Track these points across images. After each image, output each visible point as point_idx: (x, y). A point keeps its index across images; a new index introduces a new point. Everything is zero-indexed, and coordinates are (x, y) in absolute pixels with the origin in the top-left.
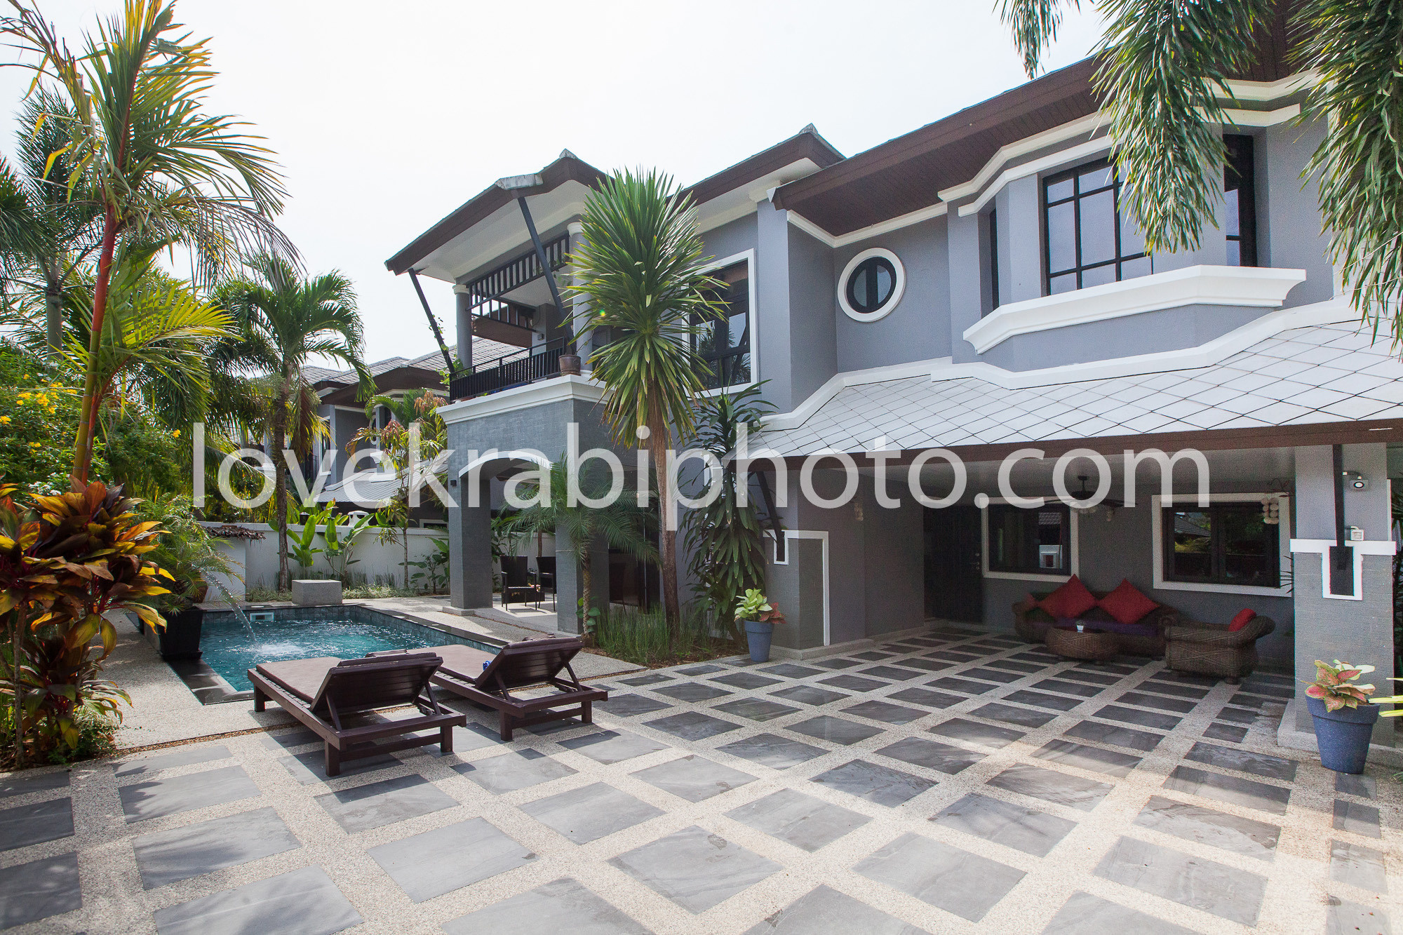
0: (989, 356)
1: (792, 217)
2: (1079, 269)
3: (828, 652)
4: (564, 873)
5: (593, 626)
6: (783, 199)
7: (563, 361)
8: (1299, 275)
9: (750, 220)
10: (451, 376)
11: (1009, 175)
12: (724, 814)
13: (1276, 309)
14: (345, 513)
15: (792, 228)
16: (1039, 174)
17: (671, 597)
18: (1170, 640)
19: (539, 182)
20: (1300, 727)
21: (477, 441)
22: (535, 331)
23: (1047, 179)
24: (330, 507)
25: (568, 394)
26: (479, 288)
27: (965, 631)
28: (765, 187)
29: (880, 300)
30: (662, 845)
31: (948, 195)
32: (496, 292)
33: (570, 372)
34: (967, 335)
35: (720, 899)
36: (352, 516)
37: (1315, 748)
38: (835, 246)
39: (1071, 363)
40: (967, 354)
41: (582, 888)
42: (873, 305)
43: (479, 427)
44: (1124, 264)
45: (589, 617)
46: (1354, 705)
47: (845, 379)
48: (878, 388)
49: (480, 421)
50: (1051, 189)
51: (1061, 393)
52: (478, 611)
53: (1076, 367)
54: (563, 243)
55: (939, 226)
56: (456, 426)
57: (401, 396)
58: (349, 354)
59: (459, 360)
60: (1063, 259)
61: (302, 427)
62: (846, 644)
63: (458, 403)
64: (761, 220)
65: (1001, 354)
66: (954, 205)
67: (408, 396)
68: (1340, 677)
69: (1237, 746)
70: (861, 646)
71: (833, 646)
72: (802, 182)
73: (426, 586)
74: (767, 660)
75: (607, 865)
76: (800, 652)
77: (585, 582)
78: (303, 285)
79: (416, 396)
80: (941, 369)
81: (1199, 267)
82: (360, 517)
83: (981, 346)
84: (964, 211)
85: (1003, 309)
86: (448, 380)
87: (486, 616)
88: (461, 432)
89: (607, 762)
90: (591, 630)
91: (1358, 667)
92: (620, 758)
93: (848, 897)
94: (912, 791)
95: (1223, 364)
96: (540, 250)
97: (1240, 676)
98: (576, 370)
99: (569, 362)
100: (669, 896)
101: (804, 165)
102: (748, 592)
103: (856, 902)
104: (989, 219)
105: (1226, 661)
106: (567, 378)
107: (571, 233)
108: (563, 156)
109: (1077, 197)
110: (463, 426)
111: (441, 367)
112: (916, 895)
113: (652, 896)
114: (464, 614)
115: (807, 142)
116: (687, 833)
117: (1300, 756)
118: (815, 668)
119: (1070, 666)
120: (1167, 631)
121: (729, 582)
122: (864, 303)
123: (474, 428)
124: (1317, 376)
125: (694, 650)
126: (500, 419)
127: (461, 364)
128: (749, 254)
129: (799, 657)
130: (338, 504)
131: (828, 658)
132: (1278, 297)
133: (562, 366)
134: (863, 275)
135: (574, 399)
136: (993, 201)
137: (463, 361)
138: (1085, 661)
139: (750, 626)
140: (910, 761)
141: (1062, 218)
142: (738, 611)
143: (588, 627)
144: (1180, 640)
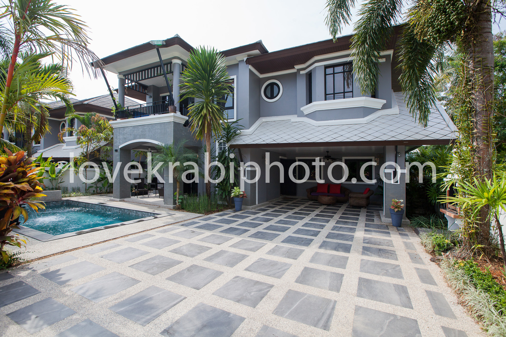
0: (308, 116)
1: (250, 67)
2: (334, 94)
3: (258, 207)
4: (235, 275)
5: (180, 202)
6: (248, 61)
7: (170, 108)
8: (385, 101)
9: (236, 66)
10: (116, 110)
11: (317, 64)
12: (266, 254)
13: (380, 109)
14: (56, 162)
15: (250, 71)
16: (324, 65)
17: (208, 190)
18: (350, 197)
19: (164, 43)
20: (386, 216)
21: (128, 135)
22: (148, 95)
23: (326, 67)
24: (49, 160)
25: (172, 120)
26: (129, 78)
27: (292, 198)
28: (243, 57)
29: (275, 95)
30: (256, 264)
31: (297, 67)
32: (138, 79)
33: (173, 112)
34: (302, 109)
35: (283, 274)
36: (60, 163)
37: (391, 222)
38: (261, 77)
39: (332, 120)
40: (301, 114)
41: (243, 278)
42: (272, 97)
43: (129, 130)
44: (345, 94)
45: (179, 199)
46: (400, 210)
47: (264, 119)
48: (275, 123)
49: (130, 127)
50: (327, 70)
51: (331, 128)
52: (126, 199)
53: (333, 121)
54: (169, 65)
55: (294, 75)
56: (119, 129)
57: (84, 115)
58: (62, 97)
59: (120, 104)
60: (330, 91)
61: (41, 126)
62: (262, 204)
63: (119, 120)
64: (240, 66)
65: (312, 116)
66: (299, 70)
67: (86, 115)
68: (397, 203)
69: (374, 223)
70: (266, 204)
71: (259, 205)
72: (256, 57)
73: (94, 191)
74: (241, 210)
75: (245, 271)
76: (251, 207)
77: (178, 186)
78: (43, 67)
79: (92, 115)
80: (294, 118)
81: (364, 97)
82: (64, 164)
83: (306, 113)
84: (302, 72)
85: (313, 103)
86: (115, 111)
87: (129, 201)
88: (121, 131)
89: (219, 244)
90: (179, 203)
91: (400, 201)
92: (221, 243)
93: (313, 269)
94: (310, 242)
95: (370, 123)
96: (163, 65)
97: (367, 206)
98: (175, 111)
99: (173, 108)
100: (269, 276)
101: (256, 52)
102: (235, 188)
103: (316, 269)
104: (309, 76)
105: (363, 202)
106: (172, 114)
107: (173, 63)
108: (176, 36)
109: (334, 74)
110: (121, 129)
111: (111, 106)
112: (328, 265)
113: (265, 276)
114: (120, 201)
115: (259, 45)
116: (260, 260)
117: (388, 224)
118: (257, 211)
119: (325, 206)
120: (350, 195)
121: (228, 185)
122: (270, 96)
123: (127, 130)
124: (391, 128)
125: (217, 208)
126: (140, 127)
127: (120, 105)
128: (235, 77)
129: (251, 208)
130: (53, 158)
131: (259, 208)
132: (380, 107)
133: (169, 110)
134: (269, 87)
135: (174, 122)
136: (311, 70)
137: (121, 104)
138: (328, 205)
139: (236, 199)
140: (303, 235)
141: (330, 78)
142: (233, 194)
143: (179, 202)
144: (353, 197)
